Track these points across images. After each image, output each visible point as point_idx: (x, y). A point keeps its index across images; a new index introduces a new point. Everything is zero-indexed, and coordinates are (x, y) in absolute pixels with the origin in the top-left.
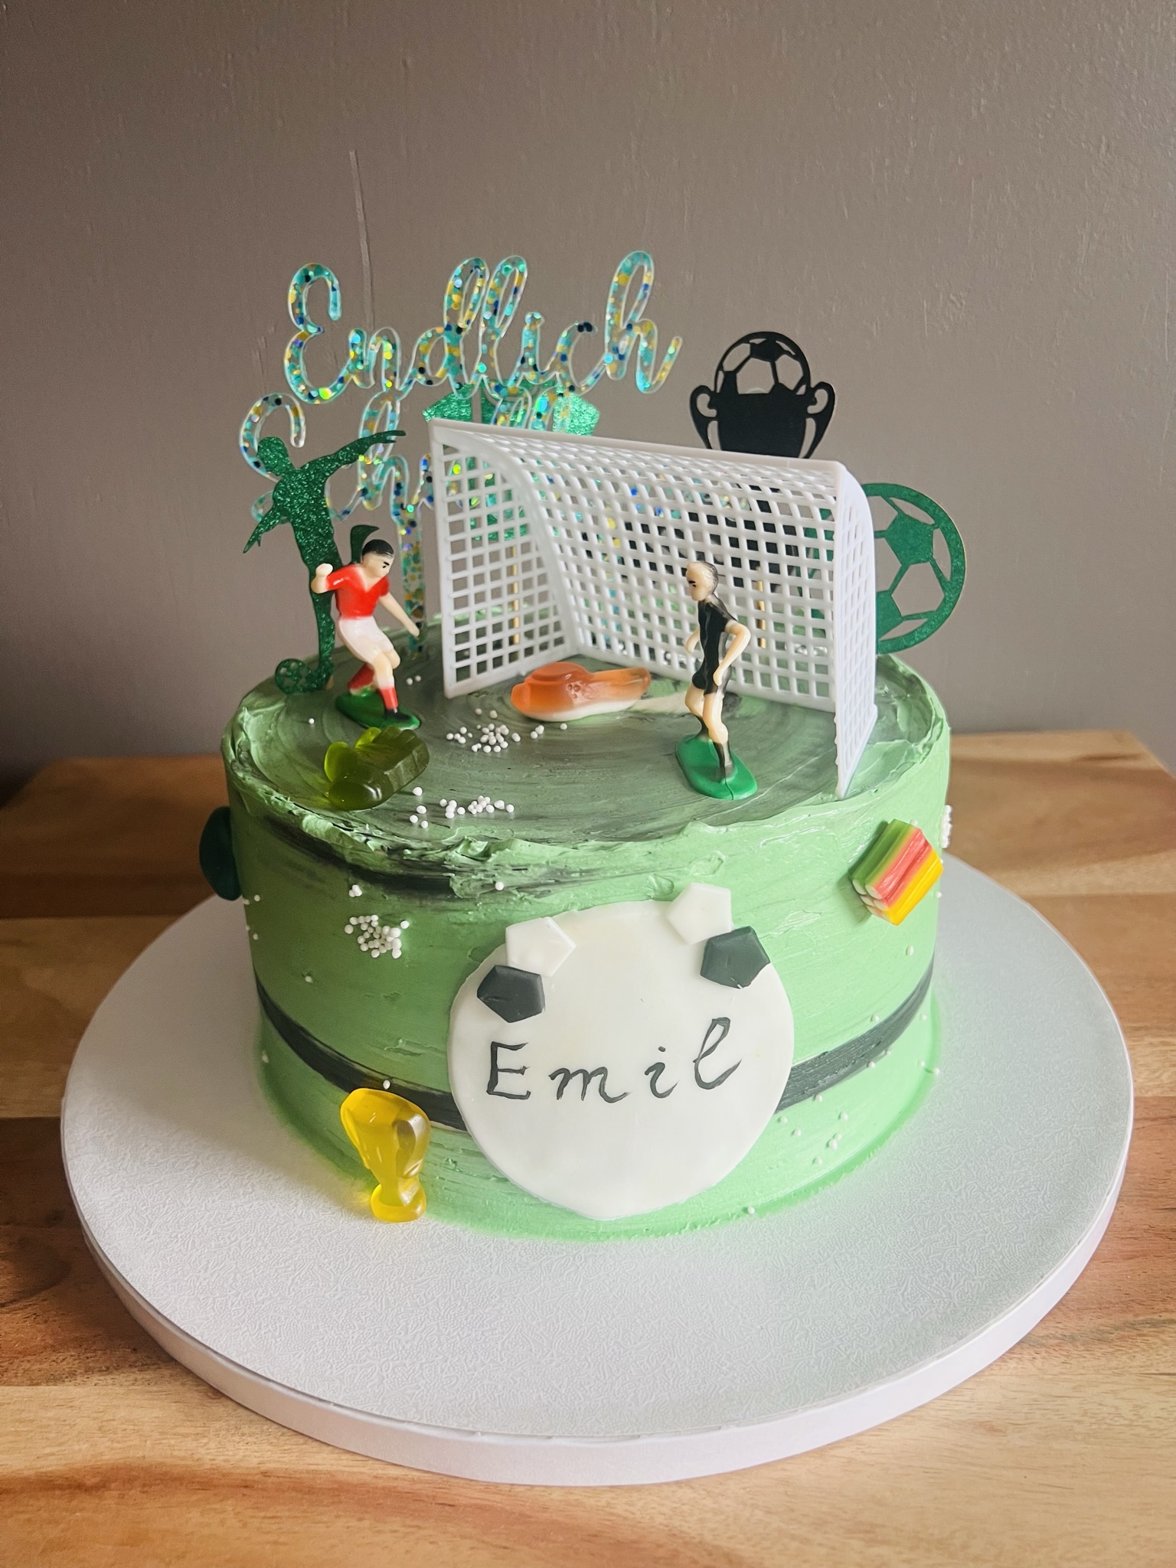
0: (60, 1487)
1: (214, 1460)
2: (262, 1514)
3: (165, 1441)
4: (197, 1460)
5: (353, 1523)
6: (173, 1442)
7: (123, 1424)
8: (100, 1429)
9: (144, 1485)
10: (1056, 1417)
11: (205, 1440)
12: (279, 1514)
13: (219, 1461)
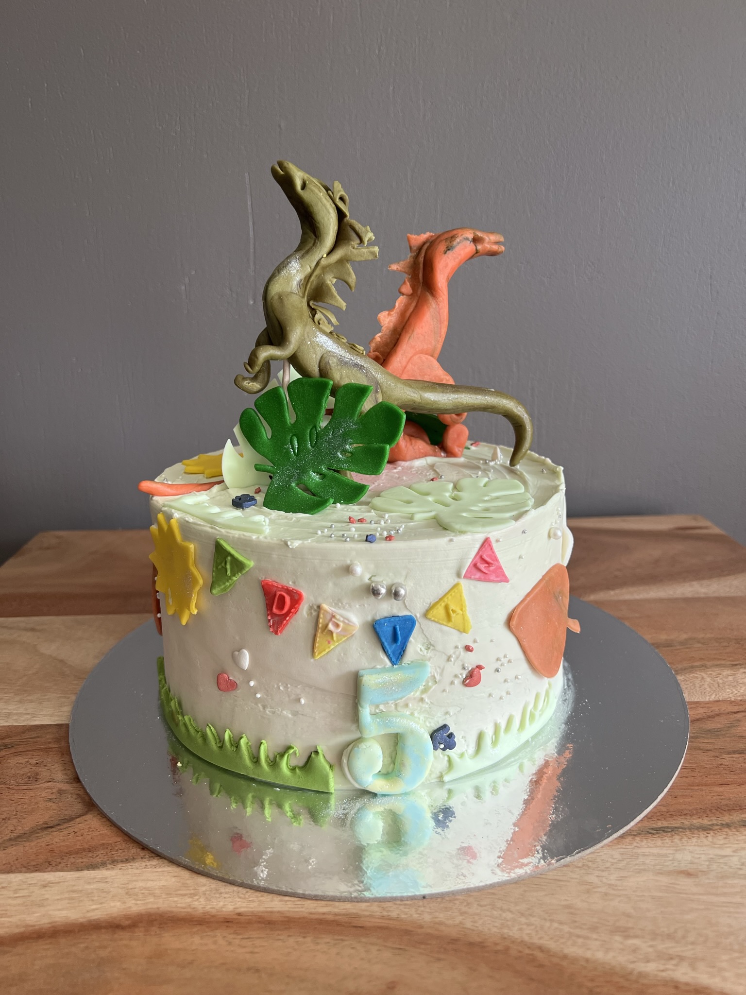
0: (106, 927)
1: (204, 908)
2: (241, 937)
3: (171, 899)
4: (194, 908)
5: (301, 939)
6: (176, 899)
7: (142, 890)
8: (127, 893)
9: (161, 924)
11: (197, 897)
12: (251, 936)
13: (208, 908)
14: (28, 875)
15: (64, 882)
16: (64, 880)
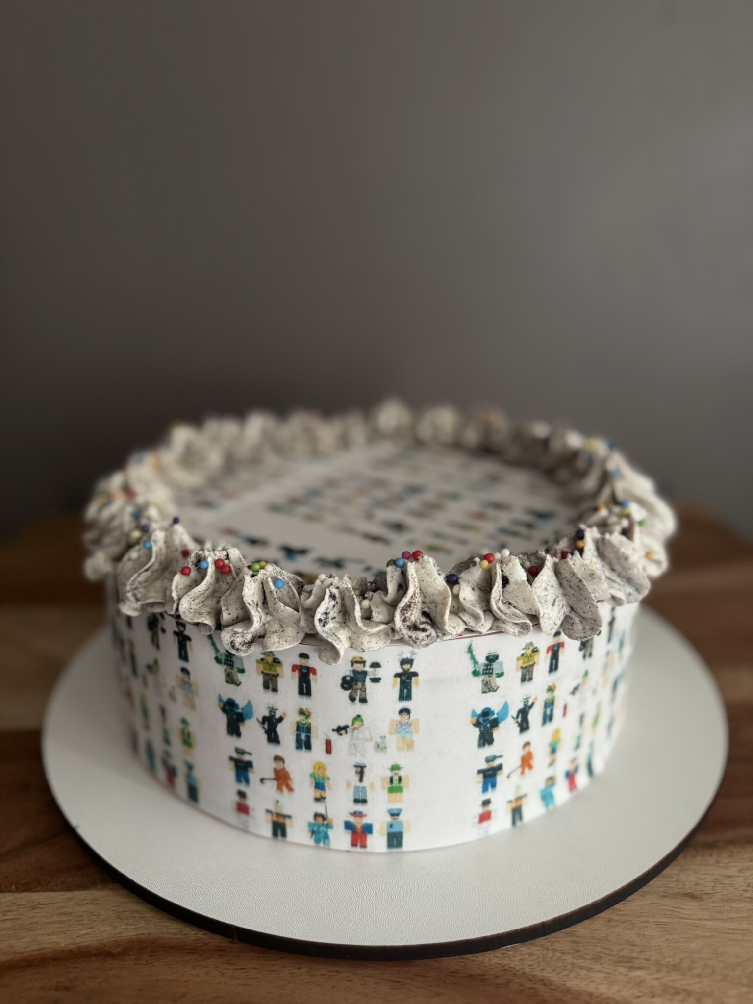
0: (96, 955)
2: (234, 967)
5: (295, 970)
7: (133, 913)
8: (117, 917)
9: (152, 952)
10: (731, 889)
12: (245, 967)
14: (17, 895)
15: (54, 903)
16: (53, 902)
